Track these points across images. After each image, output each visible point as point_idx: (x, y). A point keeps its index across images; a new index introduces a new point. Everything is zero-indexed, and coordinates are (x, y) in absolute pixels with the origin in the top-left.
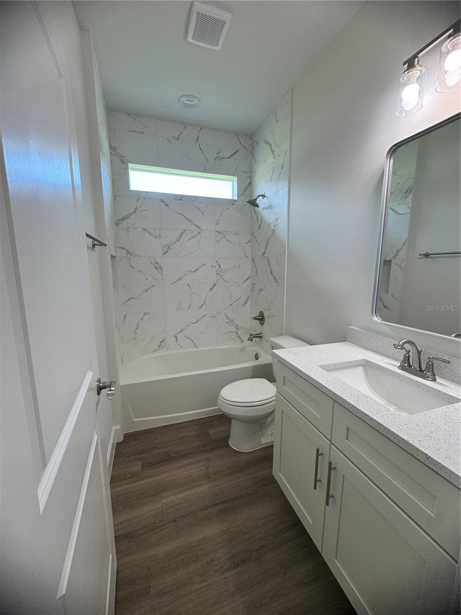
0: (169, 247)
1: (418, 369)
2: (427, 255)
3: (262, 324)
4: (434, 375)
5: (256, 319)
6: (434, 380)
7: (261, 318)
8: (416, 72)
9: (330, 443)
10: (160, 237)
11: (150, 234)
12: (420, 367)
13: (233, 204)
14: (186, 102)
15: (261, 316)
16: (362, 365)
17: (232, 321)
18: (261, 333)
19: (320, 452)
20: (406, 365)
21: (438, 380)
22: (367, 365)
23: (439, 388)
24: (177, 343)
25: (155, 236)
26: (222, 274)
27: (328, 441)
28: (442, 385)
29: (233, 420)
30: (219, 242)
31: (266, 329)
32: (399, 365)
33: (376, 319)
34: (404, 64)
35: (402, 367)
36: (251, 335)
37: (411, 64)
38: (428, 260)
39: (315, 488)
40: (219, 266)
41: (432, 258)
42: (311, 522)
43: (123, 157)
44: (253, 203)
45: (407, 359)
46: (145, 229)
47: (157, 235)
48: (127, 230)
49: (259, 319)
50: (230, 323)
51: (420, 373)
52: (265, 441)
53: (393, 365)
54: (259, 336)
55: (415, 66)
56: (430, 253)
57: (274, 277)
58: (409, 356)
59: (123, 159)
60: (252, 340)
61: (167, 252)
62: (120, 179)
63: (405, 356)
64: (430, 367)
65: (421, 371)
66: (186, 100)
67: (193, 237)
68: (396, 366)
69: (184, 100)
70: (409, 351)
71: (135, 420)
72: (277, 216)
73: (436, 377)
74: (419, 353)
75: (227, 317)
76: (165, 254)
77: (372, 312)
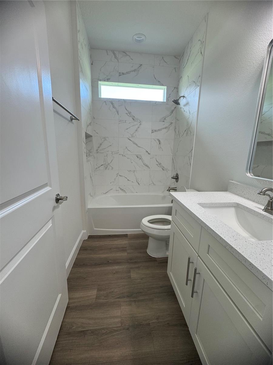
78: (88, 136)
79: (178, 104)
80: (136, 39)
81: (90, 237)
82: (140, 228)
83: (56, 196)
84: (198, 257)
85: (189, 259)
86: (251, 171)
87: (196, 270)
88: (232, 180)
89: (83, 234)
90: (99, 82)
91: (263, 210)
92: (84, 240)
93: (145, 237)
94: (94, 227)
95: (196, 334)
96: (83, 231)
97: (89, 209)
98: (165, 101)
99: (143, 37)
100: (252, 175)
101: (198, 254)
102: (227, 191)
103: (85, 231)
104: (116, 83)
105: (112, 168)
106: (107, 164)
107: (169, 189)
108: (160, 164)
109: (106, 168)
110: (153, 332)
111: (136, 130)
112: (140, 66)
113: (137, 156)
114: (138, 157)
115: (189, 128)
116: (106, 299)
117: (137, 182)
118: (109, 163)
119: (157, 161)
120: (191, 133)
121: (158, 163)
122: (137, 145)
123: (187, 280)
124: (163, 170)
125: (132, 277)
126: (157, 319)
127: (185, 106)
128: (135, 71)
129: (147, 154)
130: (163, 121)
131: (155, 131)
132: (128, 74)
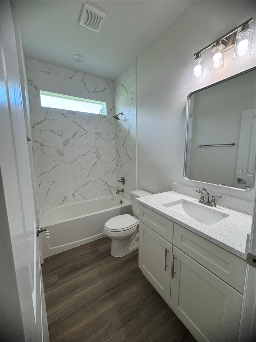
0: (67, 141)
1: (208, 202)
2: (201, 146)
3: (124, 184)
4: (215, 204)
5: (120, 181)
6: (215, 207)
7: (123, 181)
8: (200, 60)
9: (172, 245)
10: (62, 135)
11: (55, 133)
12: (209, 201)
13: (105, 118)
14: (76, 58)
15: (123, 180)
16: (181, 202)
17: (106, 183)
18: (123, 189)
19: (167, 251)
20: (202, 200)
21: (217, 206)
22: (184, 202)
23: (219, 210)
24: (74, 198)
25: (59, 135)
26: (100, 157)
27: (171, 244)
28: (219, 209)
29: (112, 240)
30: (97, 139)
31: (126, 187)
32: (199, 201)
33: (186, 178)
34: (194, 55)
35: (200, 202)
36: (118, 190)
37: (197, 55)
38: (202, 148)
39: (165, 270)
40: (98, 152)
41: (203, 147)
42: (163, 289)
43: (36, 86)
44: (116, 118)
45: (202, 197)
46: (52, 131)
47: (59, 134)
48: (40, 130)
49: (122, 181)
50: (105, 184)
51: (209, 204)
52: (131, 248)
53: (196, 201)
54: (122, 191)
55: (199, 57)
56: (202, 145)
57: (130, 158)
58: (203, 196)
59: (36, 87)
60: (118, 193)
61: (66, 144)
62: (35, 100)
63: (201, 196)
64: (213, 200)
65: (209, 202)
66: (77, 57)
67: (82, 136)
68: (198, 201)
69: (75, 57)
70: (203, 194)
71: (51, 249)
72: (130, 126)
73: (216, 205)
74: (208, 194)
75: (103, 181)
76: (65, 145)
77: (184, 175)
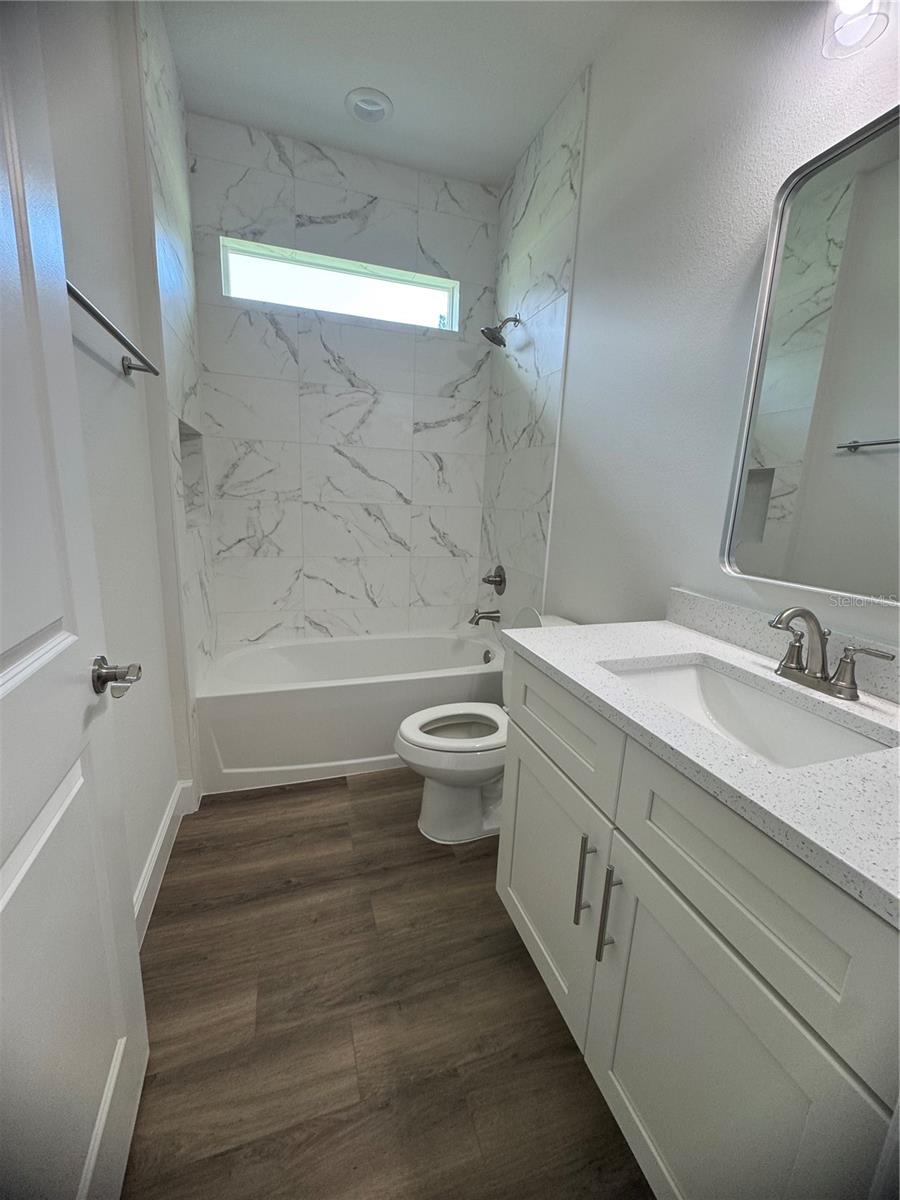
78: (187, 434)
79: (500, 342)
80: (357, 105)
81: (209, 803)
82: (394, 753)
83: (92, 668)
84: (615, 832)
85: (585, 841)
86: (732, 559)
87: (610, 873)
88: (679, 586)
89: (180, 796)
90: (223, 240)
91: (776, 672)
92: (186, 818)
93: (409, 779)
94: (222, 766)
95: (610, 1072)
96: (180, 785)
97: (198, 700)
98: (456, 329)
99: (384, 105)
100: (738, 570)
101: (613, 824)
102: (664, 619)
103: (189, 783)
104: (288, 252)
105: (280, 550)
106: (259, 535)
107: (475, 616)
108: (443, 536)
109: (256, 551)
110: (470, 1094)
111: (363, 422)
112: (371, 202)
113: (366, 510)
114: (370, 514)
115: (536, 422)
116: (295, 1019)
117: (368, 595)
118: (266, 534)
119: (433, 526)
120: (543, 436)
121: (438, 531)
122: (364, 471)
123: (579, 907)
124: (454, 555)
125: (377, 921)
126: (479, 1048)
127: (521, 349)
128: (352, 214)
129: (401, 502)
130: (452, 396)
131: (426, 426)
132: (330, 222)
